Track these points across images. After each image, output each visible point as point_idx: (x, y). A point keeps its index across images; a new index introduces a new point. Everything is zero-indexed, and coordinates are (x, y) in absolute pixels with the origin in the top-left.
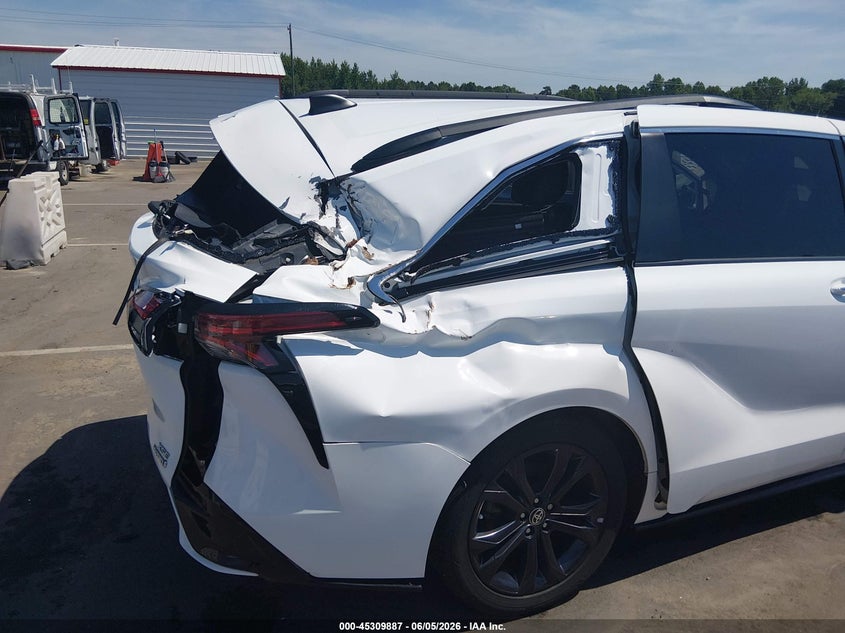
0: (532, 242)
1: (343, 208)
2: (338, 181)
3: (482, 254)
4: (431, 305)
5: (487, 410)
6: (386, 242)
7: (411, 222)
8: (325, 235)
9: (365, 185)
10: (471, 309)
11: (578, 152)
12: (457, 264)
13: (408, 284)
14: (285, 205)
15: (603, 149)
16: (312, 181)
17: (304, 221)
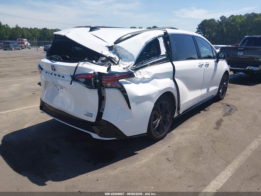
0: (155, 58)
1: (114, 53)
2: (112, 46)
3: (146, 61)
4: (140, 73)
5: (156, 93)
6: (126, 60)
7: (131, 54)
8: (113, 59)
9: (119, 47)
10: (148, 73)
11: (158, 38)
12: (142, 63)
13: (134, 68)
14: (102, 52)
15: (162, 38)
16: (106, 46)
17: (108, 56)
